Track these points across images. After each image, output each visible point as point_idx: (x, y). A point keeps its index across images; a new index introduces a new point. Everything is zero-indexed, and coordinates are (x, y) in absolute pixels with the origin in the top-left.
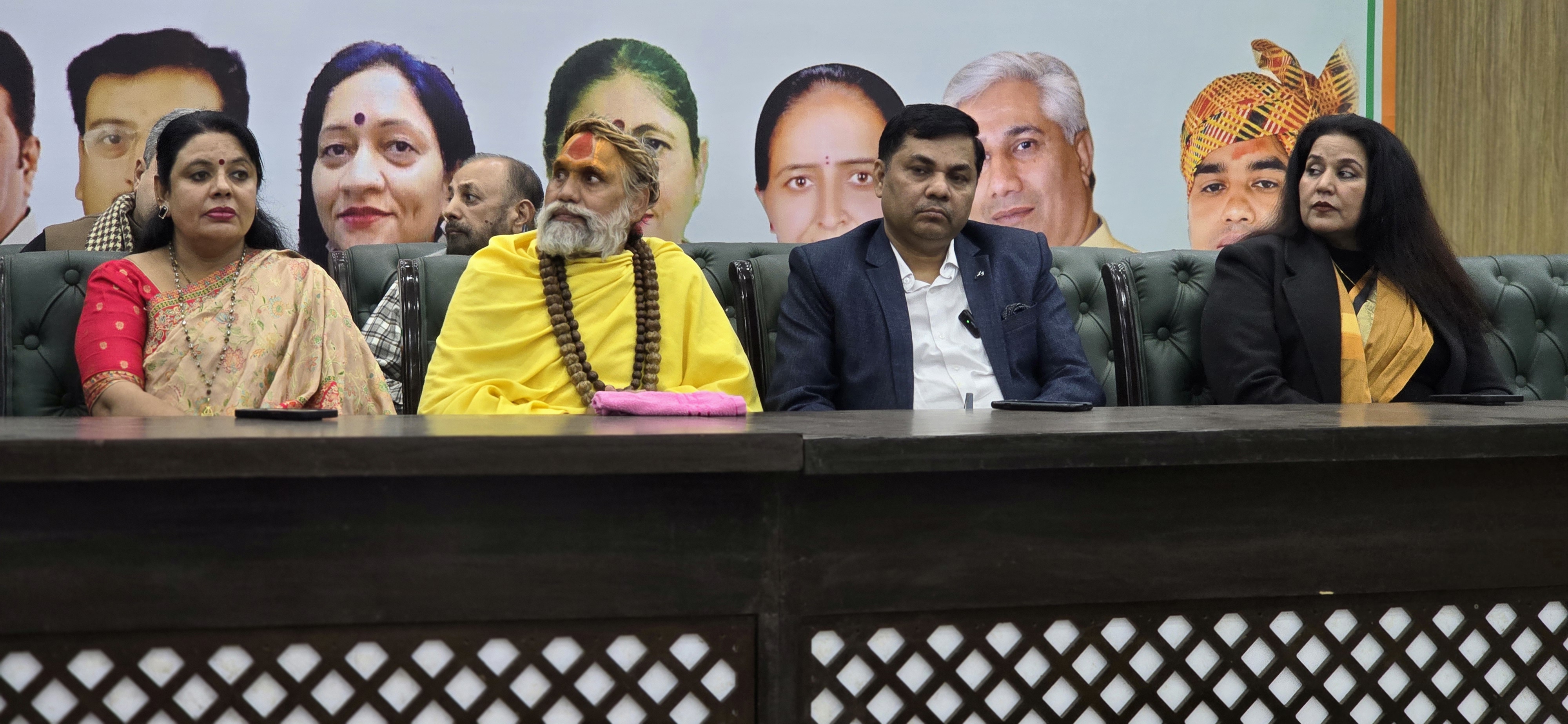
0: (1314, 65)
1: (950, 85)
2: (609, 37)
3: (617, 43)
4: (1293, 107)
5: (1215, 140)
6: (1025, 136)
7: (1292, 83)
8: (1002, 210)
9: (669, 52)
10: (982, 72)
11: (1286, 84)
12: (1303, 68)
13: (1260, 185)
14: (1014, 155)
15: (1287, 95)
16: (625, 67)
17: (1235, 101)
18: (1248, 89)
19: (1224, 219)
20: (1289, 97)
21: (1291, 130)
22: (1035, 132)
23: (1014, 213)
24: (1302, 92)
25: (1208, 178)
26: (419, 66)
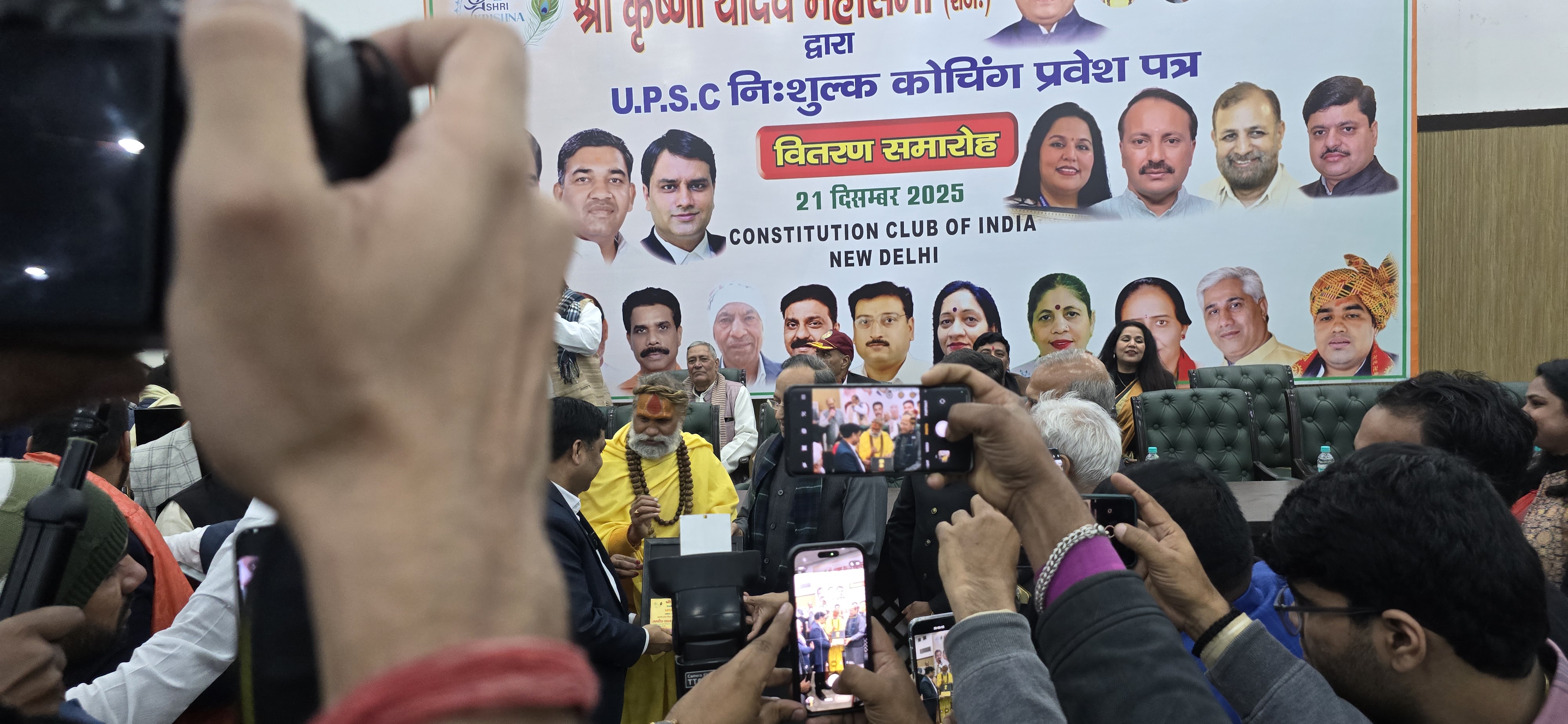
0: (1376, 263)
1: (1200, 283)
2: (1053, 273)
3: (1056, 275)
4: (1365, 282)
5: (1326, 299)
6: (1235, 301)
7: (1365, 272)
8: (1225, 332)
9: (1078, 277)
10: (1215, 276)
11: (1361, 273)
12: (1370, 265)
13: (1350, 316)
14: (1231, 310)
15: (1362, 277)
16: (1060, 284)
17: (1336, 281)
18: (1341, 275)
19: (1332, 331)
20: (1363, 278)
21: (1365, 292)
22: (1240, 300)
23: (1231, 334)
24: (1370, 275)
25: (1324, 315)
26: (977, 289)
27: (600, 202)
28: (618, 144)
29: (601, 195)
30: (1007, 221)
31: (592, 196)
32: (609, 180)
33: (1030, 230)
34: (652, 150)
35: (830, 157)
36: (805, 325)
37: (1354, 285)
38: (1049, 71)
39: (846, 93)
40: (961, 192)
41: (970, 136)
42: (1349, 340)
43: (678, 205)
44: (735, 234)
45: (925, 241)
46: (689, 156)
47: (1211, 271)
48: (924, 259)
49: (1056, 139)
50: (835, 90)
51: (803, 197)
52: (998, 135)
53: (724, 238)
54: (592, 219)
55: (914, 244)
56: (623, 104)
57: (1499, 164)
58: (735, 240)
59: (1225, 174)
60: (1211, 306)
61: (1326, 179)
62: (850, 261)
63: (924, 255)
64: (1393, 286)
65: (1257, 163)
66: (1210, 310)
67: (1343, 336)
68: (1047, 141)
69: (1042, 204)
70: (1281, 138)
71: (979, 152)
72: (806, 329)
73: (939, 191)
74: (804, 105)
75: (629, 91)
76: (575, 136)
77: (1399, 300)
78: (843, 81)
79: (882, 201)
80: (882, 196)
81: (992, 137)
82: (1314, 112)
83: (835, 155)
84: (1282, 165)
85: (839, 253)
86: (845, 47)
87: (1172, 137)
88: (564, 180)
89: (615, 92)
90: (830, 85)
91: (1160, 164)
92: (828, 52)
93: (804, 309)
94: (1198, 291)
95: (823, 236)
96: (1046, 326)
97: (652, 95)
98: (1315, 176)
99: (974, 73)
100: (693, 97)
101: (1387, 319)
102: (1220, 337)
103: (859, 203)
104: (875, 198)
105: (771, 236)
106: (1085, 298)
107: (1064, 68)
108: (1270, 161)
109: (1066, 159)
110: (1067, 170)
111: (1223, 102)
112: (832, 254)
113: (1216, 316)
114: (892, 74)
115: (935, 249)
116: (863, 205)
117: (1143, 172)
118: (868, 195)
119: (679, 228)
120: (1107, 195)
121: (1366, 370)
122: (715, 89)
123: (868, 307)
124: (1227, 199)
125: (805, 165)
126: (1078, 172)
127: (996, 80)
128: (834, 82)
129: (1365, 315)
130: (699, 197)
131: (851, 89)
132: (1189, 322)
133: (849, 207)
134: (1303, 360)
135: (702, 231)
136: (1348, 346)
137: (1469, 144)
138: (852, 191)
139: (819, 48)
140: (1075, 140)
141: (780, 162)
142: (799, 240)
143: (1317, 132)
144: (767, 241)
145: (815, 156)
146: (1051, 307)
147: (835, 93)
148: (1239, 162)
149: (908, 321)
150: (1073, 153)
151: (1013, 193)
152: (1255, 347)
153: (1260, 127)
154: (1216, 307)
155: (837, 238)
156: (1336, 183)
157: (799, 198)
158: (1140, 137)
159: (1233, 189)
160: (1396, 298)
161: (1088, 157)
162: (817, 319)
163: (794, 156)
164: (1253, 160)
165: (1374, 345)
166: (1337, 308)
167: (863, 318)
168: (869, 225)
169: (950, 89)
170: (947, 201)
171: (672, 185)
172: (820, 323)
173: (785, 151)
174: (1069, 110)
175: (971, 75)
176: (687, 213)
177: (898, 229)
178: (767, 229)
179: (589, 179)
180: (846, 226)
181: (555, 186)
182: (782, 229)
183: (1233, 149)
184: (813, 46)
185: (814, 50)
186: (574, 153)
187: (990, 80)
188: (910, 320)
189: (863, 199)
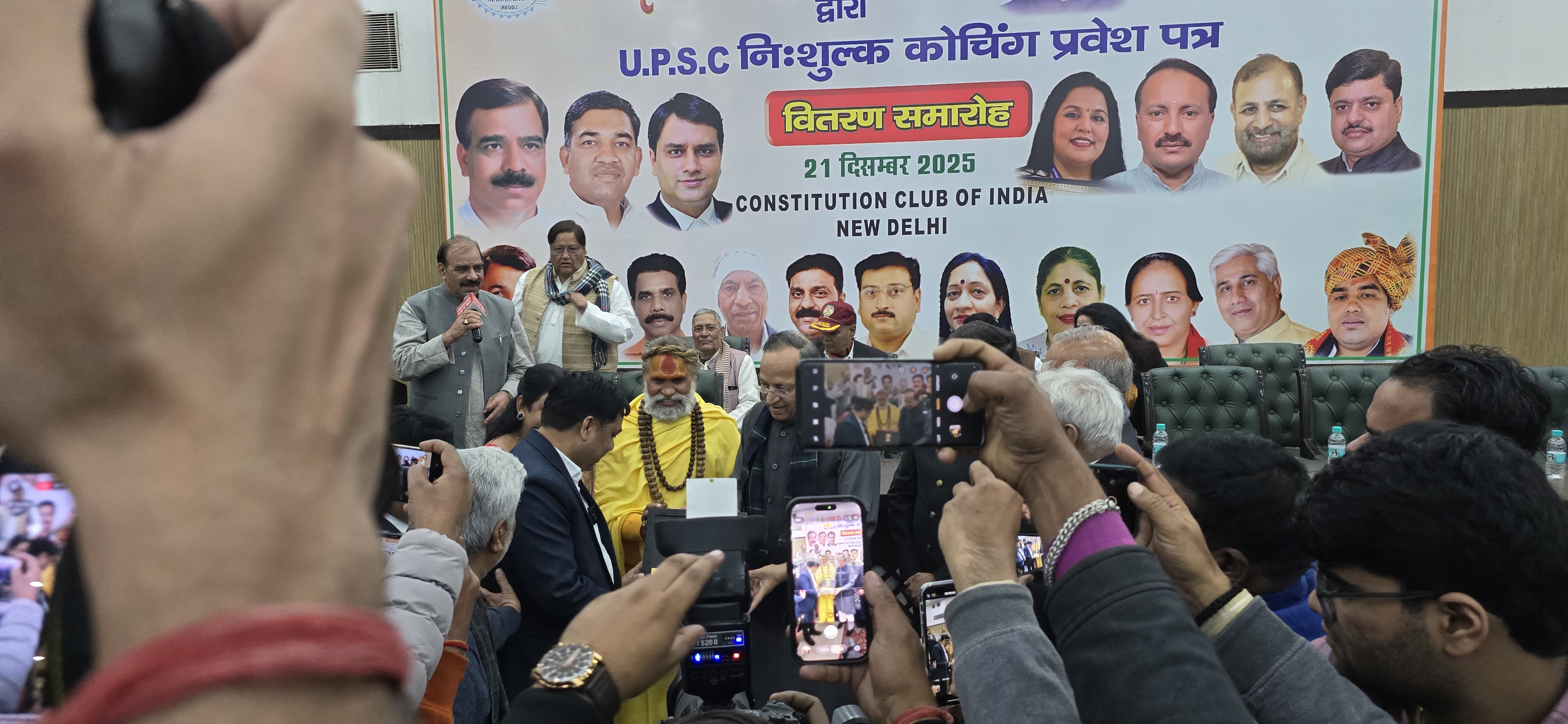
2: (1063, 246)
3: (1066, 248)
4: (1382, 262)
5: (1342, 277)
6: (1248, 279)
7: (1383, 251)
8: (1236, 309)
9: (1089, 252)
10: (1228, 253)
11: (1378, 251)
12: (1387, 244)
13: (1365, 296)
14: (1244, 287)
16: (1070, 258)
17: (1352, 260)
18: (1358, 254)
19: (1346, 311)
20: (1380, 257)
21: (1381, 272)
22: (1253, 277)
23: (1242, 311)
24: (1388, 254)
25: (1339, 294)
26: (986, 261)
27: (607, 166)
28: (626, 108)
29: (608, 159)
30: (1019, 193)
31: (598, 160)
32: (616, 143)
33: (1041, 202)
34: (659, 114)
35: (840, 123)
36: (810, 295)
37: (1370, 264)
38: (1066, 39)
39: (858, 59)
40: (972, 162)
41: (983, 105)
42: (1362, 320)
43: (684, 170)
44: (742, 200)
45: (935, 212)
46: (697, 120)
47: (1226, 247)
48: (933, 229)
49: (1070, 110)
50: (847, 55)
51: (811, 163)
52: (1012, 104)
53: (731, 205)
54: (598, 183)
55: (923, 214)
56: (631, 66)
57: (1525, 143)
58: (742, 207)
59: (1243, 149)
60: (1223, 283)
61: (1347, 156)
62: (857, 231)
63: (933, 225)
64: (1410, 266)
65: (1277, 138)
66: (1222, 287)
67: (1357, 315)
68: (1062, 112)
69: (1054, 176)
70: (1302, 112)
71: (992, 121)
72: (812, 299)
73: (950, 160)
74: (814, 71)
75: (637, 53)
76: (582, 98)
77: (1417, 280)
78: (854, 46)
79: (892, 170)
80: (892, 165)
81: (1006, 106)
82: (1337, 86)
83: (844, 121)
84: (1302, 140)
85: (847, 222)
86: (858, 11)
87: (1189, 109)
88: (570, 143)
89: (623, 54)
90: (841, 50)
91: (1176, 137)
92: (840, 16)
93: (810, 278)
94: (1210, 267)
95: (831, 204)
96: (1054, 300)
97: (661, 57)
98: (1335, 152)
99: (989, 40)
100: (702, 60)
101: (1403, 299)
102: (1231, 315)
103: (868, 171)
104: (885, 167)
105: (778, 203)
106: (1096, 273)
107: (1081, 36)
108: (1290, 136)
109: (1081, 130)
110: (1081, 141)
111: (1244, 74)
112: (839, 223)
113: (1228, 293)
114: (905, 40)
115: (945, 219)
116: (873, 174)
117: (1159, 144)
118: (877, 163)
119: (686, 194)
120: (1121, 168)
121: (1380, 351)
122: (725, 52)
123: (875, 278)
124: (1245, 174)
125: (814, 131)
126: (1092, 143)
127: (1011, 48)
128: (845, 47)
129: (1381, 295)
130: (706, 163)
131: (863, 54)
132: (1201, 299)
133: (858, 175)
134: (1315, 339)
135: (708, 196)
136: (1363, 326)
137: (1496, 121)
138: (861, 159)
139: (831, 12)
140: (1090, 112)
141: (789, 128)
142: (807, 208)
143: (1339, 107)
144: (773, 209)
145: (825, 123)
146: (1060, 281)
147: (846, 59)
148: (1258, 136)
149: (914, 293)
150: (1088, 124)
151: (1025, 164)
152: (1266, 326)
153: (1281, 101)
154: (1228, 284)
155: (844, 207)
156: (1356, 160)
157: (807, 165)
158: (1157, 109)
159: (1250, 164)
160: (1413, 278)
161: (1103, 129)
162: (823, 289)
163: (803, 123)
164: (1273, 134)
165: (1389, 326)
166: (1352, 287)
167: (870, 289)
168: (877, 194)
169: (964, 56)
170: (958, 171)
171: (679, 150)
172: (826, 293)
173: (794, 117)
174: (1086, 79)
175: (986, 42)
176: (693, 178)
177: (907, 199)
178: (774, 197)
179: (595, 142)
180: (855, 195)
181: (561, 149)
182: (789, 197)
183: (1252, 122)
184: (825, 9)
185: (825, 14)
186: (580, 116)
187: (1005, 47)
188: (917, 291)
189: (872, 167)
